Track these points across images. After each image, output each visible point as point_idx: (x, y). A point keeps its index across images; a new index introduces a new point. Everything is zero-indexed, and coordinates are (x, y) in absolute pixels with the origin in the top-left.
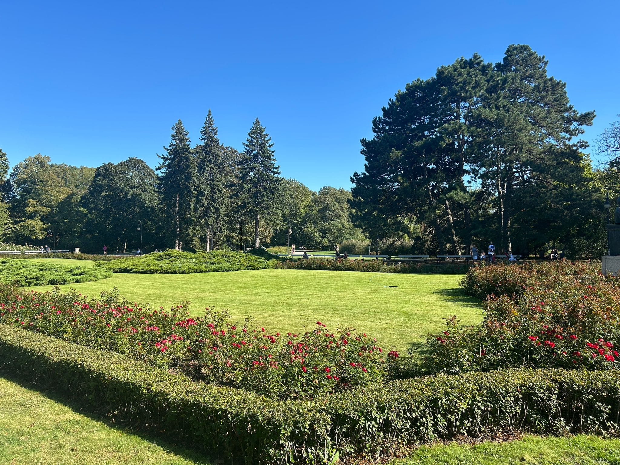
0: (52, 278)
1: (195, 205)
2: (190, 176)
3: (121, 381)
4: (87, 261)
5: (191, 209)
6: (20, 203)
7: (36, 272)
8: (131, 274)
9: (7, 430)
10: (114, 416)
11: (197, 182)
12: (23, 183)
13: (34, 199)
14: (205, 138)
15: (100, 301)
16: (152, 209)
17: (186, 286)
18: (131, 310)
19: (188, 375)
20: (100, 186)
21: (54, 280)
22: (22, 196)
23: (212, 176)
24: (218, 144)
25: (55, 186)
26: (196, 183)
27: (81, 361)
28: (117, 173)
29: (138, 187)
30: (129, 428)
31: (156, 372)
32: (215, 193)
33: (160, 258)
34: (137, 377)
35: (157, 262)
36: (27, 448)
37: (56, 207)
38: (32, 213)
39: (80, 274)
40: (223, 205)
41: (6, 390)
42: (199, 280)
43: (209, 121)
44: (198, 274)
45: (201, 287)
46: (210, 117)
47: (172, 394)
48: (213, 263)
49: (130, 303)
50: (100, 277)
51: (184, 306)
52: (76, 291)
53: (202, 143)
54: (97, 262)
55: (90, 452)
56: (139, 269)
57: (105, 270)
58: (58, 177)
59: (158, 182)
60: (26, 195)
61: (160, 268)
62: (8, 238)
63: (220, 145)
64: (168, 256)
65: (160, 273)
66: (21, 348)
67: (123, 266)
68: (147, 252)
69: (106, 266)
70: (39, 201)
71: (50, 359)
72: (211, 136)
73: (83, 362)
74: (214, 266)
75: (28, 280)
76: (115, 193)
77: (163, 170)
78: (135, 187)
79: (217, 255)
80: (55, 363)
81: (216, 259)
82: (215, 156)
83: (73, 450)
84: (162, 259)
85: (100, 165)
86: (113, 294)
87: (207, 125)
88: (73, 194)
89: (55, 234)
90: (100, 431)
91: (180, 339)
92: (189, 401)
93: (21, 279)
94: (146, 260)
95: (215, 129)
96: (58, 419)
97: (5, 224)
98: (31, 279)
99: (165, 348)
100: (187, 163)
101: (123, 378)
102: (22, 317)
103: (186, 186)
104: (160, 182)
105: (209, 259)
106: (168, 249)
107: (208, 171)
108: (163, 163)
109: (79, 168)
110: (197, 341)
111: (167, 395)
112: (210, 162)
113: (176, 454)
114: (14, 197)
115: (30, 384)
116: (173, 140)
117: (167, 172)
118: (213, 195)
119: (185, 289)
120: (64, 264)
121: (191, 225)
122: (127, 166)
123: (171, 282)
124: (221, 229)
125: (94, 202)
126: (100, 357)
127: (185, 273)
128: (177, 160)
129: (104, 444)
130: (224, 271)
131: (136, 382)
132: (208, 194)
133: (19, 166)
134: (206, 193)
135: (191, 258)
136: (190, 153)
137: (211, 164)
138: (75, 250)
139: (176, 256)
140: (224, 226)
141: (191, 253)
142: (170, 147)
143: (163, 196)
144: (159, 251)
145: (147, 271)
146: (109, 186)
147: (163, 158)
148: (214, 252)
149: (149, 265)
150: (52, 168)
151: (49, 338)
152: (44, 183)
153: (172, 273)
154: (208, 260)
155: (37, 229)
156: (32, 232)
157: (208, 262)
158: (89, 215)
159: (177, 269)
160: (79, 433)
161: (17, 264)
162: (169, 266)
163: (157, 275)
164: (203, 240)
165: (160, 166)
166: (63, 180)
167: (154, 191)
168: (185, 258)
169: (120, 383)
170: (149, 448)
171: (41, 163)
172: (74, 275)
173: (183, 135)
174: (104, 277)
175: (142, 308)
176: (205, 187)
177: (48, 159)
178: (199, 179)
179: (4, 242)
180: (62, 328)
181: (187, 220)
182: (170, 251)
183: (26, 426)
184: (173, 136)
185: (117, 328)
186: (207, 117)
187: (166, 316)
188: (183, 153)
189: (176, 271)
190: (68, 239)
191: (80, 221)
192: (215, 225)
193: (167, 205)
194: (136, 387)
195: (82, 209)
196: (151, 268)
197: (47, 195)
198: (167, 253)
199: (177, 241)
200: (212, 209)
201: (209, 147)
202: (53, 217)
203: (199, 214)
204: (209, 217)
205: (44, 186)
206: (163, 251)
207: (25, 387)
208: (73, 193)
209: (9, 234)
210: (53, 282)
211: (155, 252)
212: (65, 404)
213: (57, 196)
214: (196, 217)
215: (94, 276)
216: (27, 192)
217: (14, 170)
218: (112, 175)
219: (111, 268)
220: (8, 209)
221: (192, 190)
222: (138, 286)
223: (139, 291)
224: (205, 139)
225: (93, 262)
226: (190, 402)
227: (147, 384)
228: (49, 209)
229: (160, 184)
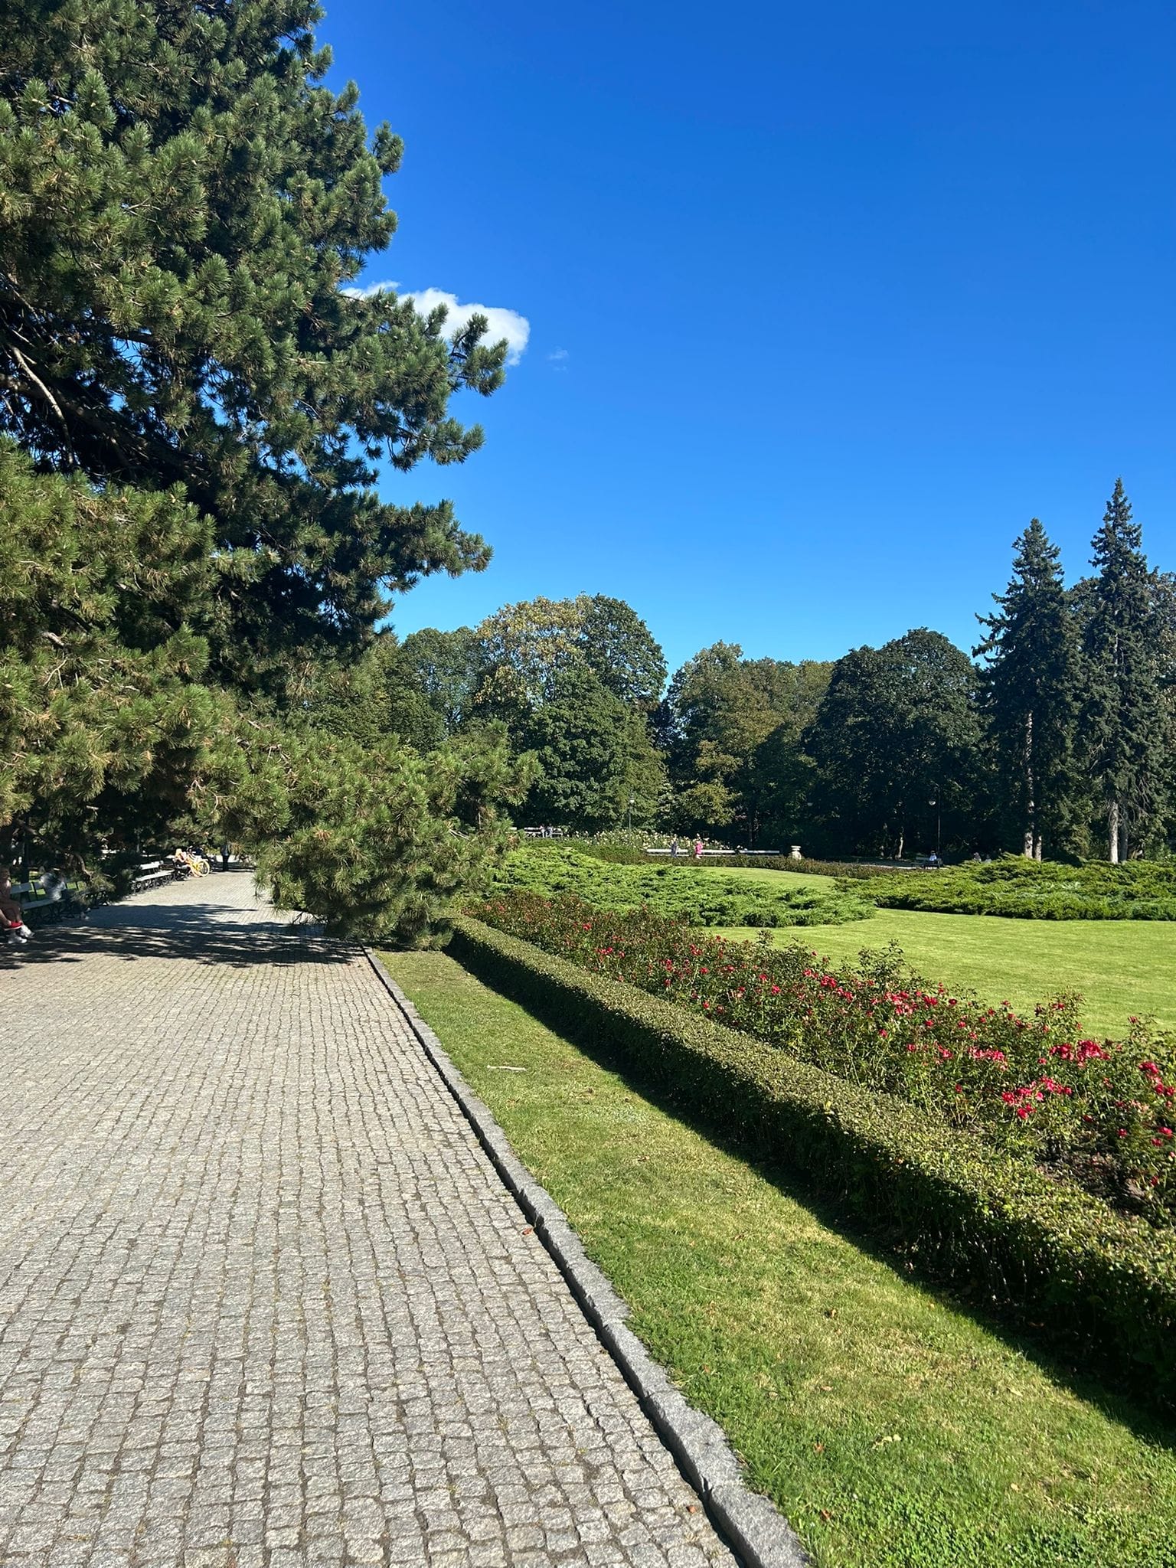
0: (751, 910)
1: (1076, 739)
2: (1064, 662)
3: (928, 1174)
4: (816, 876)
5: (1067, 748)
6: (685, 748)
7: (719, 896)
8: (918, 913)
9: (692, 1234)
10: (913, 1257)
11: (1081, 677)
12: (691, 706)
13: (710, 740)
14: (1105, 558)
15: (858, 972)
16: (965, 751)
17: (1059, 952)
18: (933, 1002)
19: (1090, 1189)
20: (843, 703)
21: (755, 915)
22: (689, 732)
23: (1126, 658)
24: (1143, 570)
25: (751, 709)
26: (1078, 680)
27: (831, 1108)
28: (880, 668)
29: (930, 701)
30: (951, 1295)
31: (1010, 1169)
32: (1133, 704)
33: (988, 877)
34: (965, 1171)
35: (980, 886)
36: (733, 1284)
37: (753, 754)
38: (707, 770)
39: (806, 906)
40: (1156, 736)
41: (684, 1147)
42: (1093, 939)
43: (1118, 510)
44: (1090, 922)
45: (1101, 957)
46: (1121, 500)
47: (1061, 1235)
48: (1130, 896)
49: (927, 984)
50: (848, 915)
51: (1067, 1004)
52: (804, 945)
53: (1097, 573)
54: (840, 881)
55: (868, 1331)
56: (937, 902)
57: (859, 901)
58: (756, 688)
59: (980, 684)
60: (696, 731)
61: (988, 902)
62: (665, 822)
63: (1149, 571)
64: (1009, 871)
65: (989, 914)
66: (708, 1060)
67: (900, 891)
68: (954, 859)
69: (859, 890)
70: (720, 742)
71: (767, 1093)
72: (1122, 550)
73: (836, 1111)
74: (1136, 905)
75: (707, 913)
76: (877, 719)
77: (991, 654)
78: (922, 700)
79: (1143, 875)
80: (778, 1104)
81: (1140, 886)
82: (1135, 603)
83: (828, 1314)
84: (993, 880)
85: (841, 654)
86: (888, 960)
87: (1111, 523)
88: (787, 725)
89: (751, 815)
90: (884, 1284)
91: (1064, 1092)
92: (1110, 1264)
93: (693, 909)
94: (952, 881)
95: (1135, 531)
96: (792, 1232)
97: (660, 794)
98: (711, 910)
99: (1027, 1109)
100: (1056, 630)
101: (932, 1168)
102: (703, 992)
103: (1053, 689)
104: (984, 685)
105: (1120, 884)
106: (1007, 854)
107: (1113, 645)
108: (992, 636)
109: (797, 664)
110: (1112, 1103)
111: (1047, 1232)
112: (1119, 620)
113: (1081, 1394)
114: (675, 737)
115: (728, 1142)
116: (1019, 573)
117: (1003, 656)
118: (1127, 709)
119: (1058, 959)
120: (773, 882)
121: (1066, 790)
122: (905, 651)
123: (1018, 938)
124: (1152, 802)
125: (830, 742)
126: (873, 1106)
127: (1056, 919)
128: (1028, 624)
129: (895, 1317)
130: (1163, 919)
131: (964, 1184)
132: (1112, 707)
133: (683, 671)
134: (1107, 704)
135: (1069, 880)
136: (1062, 602)
137: (1121, 626)
138: (791, 850)
139: (1029, 874)
140: (1159, 795)
141: (1069, 866)
142: (1008, 593)
143: (991, 719)
144: (984, 859)
145: (955, 906)
146: (863, 702)
147: (990, 623)
148: (1133, 864)
149: (961, 893)
150: (745, 670)
151: (759, 1045)
152: (731, 703)
153: (1020, 916)
154: (1118, 887)
155: (717, 804)
156: (708, 810)
157: (1117, 893)
158: (820, 771)
159: (1032, 907)
160: (838, 1277)
161: (684, 877)
162: (1012, 898)
163: (982, 920)
164: (1100, 830)
165: (983, 644)
166: (766, 695)
167: (969, 708)
168: (1052, 878)
169: (925, 1179)
170: (1006, 1359)
171: (724, 661)
172: (793, 907)
173: (1043, 559)
174: (859, 916)
175: (958, 999)
176: (1105, 689)
177: (737, 650)
178: (1086, 668)
179: (659, 832)
180: (784, 1027)
181: (1056, 780)
182: (1012, 860)
183: (728, 1236)
184: (1018, 564)
185: (904, 1042)
186: (1112, 501)
187: (1021, 1026)
188: (1044, 606)
189: (1029, 912)
190: (776, 825)
191: (800, 785)
192: (1135, 791)
193: (1002, 741)
194: (964, 1197)
195: (803, 758)
196: (965, 900)
197: (736, 730)
198: (1003, 863)
199: (1029, 835)
200: (1127, 748)
201: (1115, 581)
202: (748, 778)
203: (1087, 763)
204: (1116, 770)
205: (730, 710)
206: (993, 858)
207: (720, 1146)
208: (787, 723)
209: (667, 814)
210: (752, 921)
211: (974, 861)
212: (802, 1203)
213: (755, 731)
214: (1079, 772)
215: (836, 913)
216: (698, 723)
217: (675, 680)
218: (869, 675)
219: (871, 897)
220: (665, 761)
221: (1069, 699)
222: (937, 943)
223: (942, 955)
224: (1104, 561)
225: (830, 880)
226: (1115, 1266)
227: (990, 1194)
228: (740, 761)
229: (984, 690)
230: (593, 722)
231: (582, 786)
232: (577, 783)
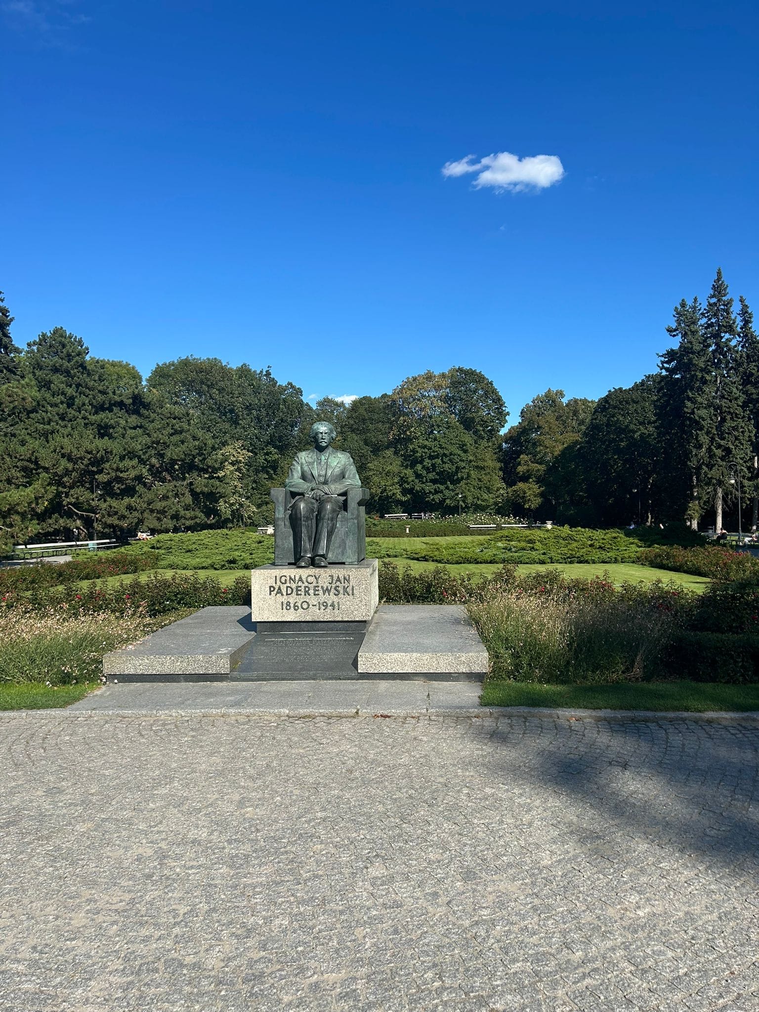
13: (527, 455)
14: (712, 323)
25: (554, 433)
37: (551, 462)
38: (524, 474)
46: (720, 283)
62: (500, 508)
70: (533, 456)
97: (497, 490)
112: (718, 365)
132: (710, 424)
134: (705, 423)
155: (531, 495)
156: (525, 499)
171: (552, 401)
177: (561, 394)
197: (542, 448)
209: (501, 502)
220: (500, 469)
224: (712, 326)
228: (545, 467)
230: (443, 448)
231: (442, 487)
232: (439, 485)
